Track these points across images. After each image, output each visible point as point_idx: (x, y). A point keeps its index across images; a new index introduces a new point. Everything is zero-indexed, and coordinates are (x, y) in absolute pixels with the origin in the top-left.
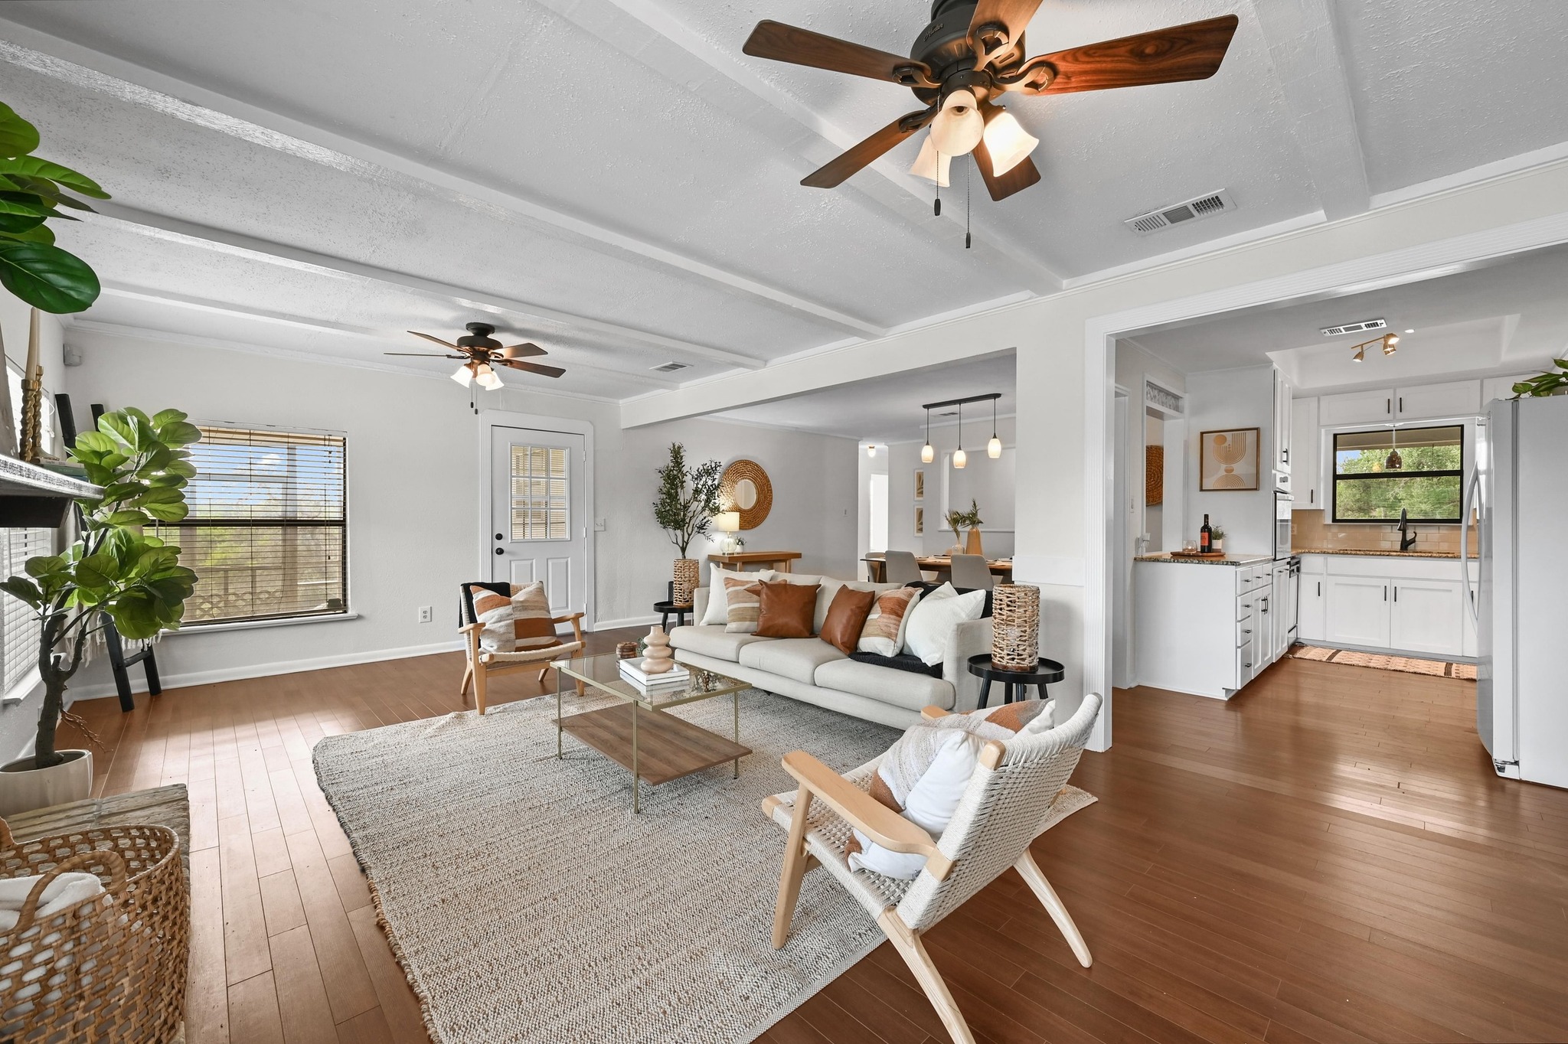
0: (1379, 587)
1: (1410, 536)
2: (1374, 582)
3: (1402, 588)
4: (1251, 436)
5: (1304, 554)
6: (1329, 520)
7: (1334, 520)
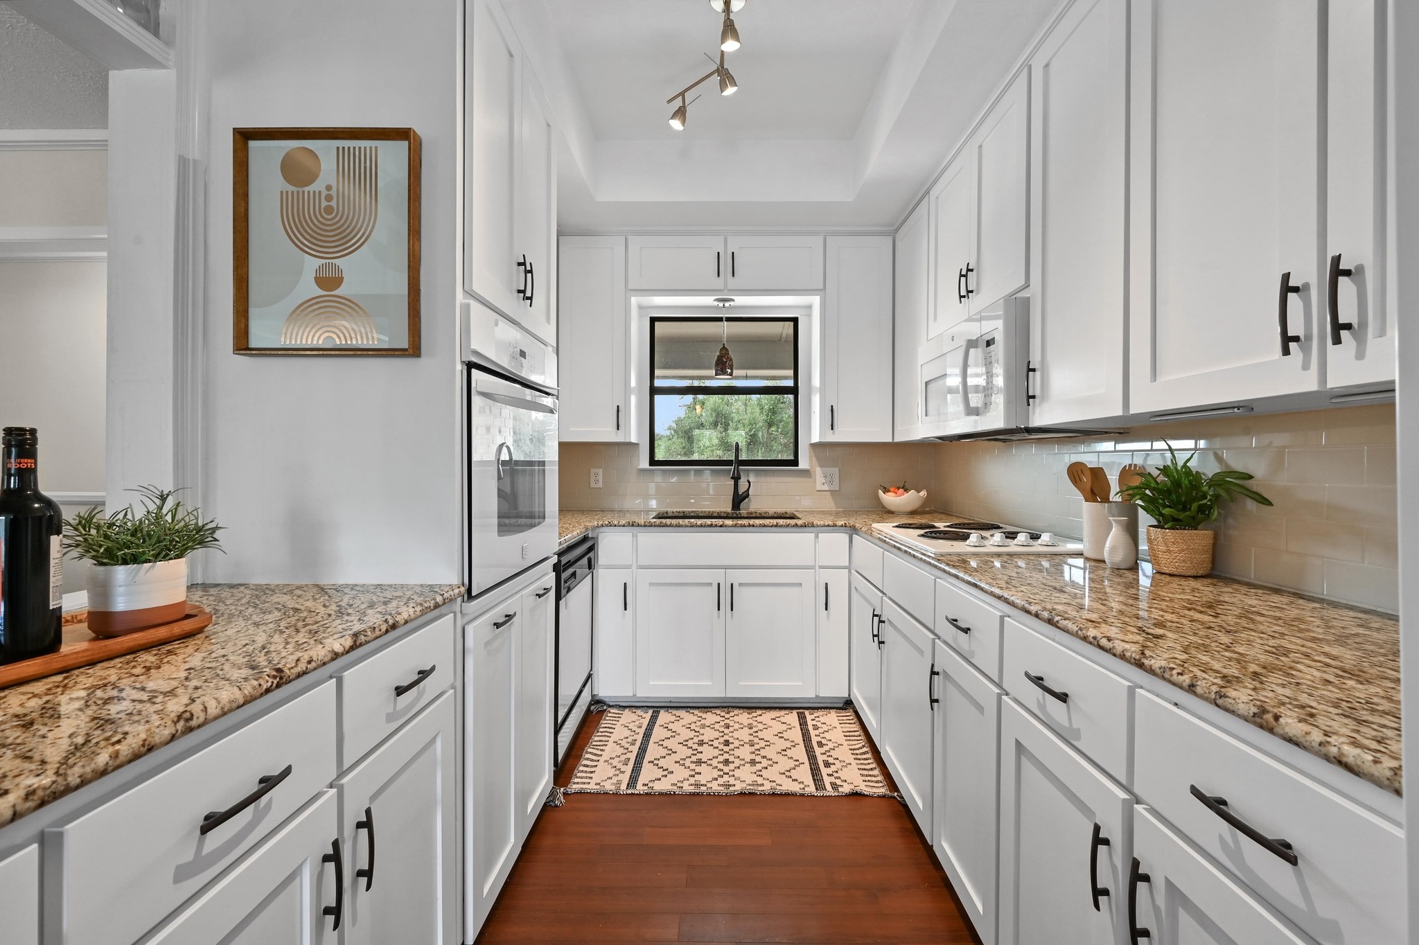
0: (711, 584)
1: (743, 487)
2: (704, 576)
3: (740, 585)
4: (392, 157)
5: (602, 529)
6: (644, 463)
7: (653, 462)
